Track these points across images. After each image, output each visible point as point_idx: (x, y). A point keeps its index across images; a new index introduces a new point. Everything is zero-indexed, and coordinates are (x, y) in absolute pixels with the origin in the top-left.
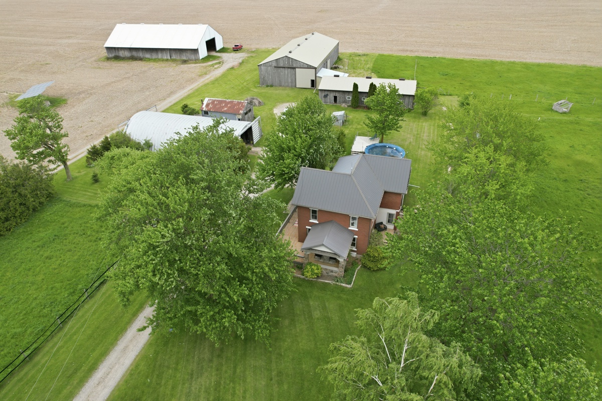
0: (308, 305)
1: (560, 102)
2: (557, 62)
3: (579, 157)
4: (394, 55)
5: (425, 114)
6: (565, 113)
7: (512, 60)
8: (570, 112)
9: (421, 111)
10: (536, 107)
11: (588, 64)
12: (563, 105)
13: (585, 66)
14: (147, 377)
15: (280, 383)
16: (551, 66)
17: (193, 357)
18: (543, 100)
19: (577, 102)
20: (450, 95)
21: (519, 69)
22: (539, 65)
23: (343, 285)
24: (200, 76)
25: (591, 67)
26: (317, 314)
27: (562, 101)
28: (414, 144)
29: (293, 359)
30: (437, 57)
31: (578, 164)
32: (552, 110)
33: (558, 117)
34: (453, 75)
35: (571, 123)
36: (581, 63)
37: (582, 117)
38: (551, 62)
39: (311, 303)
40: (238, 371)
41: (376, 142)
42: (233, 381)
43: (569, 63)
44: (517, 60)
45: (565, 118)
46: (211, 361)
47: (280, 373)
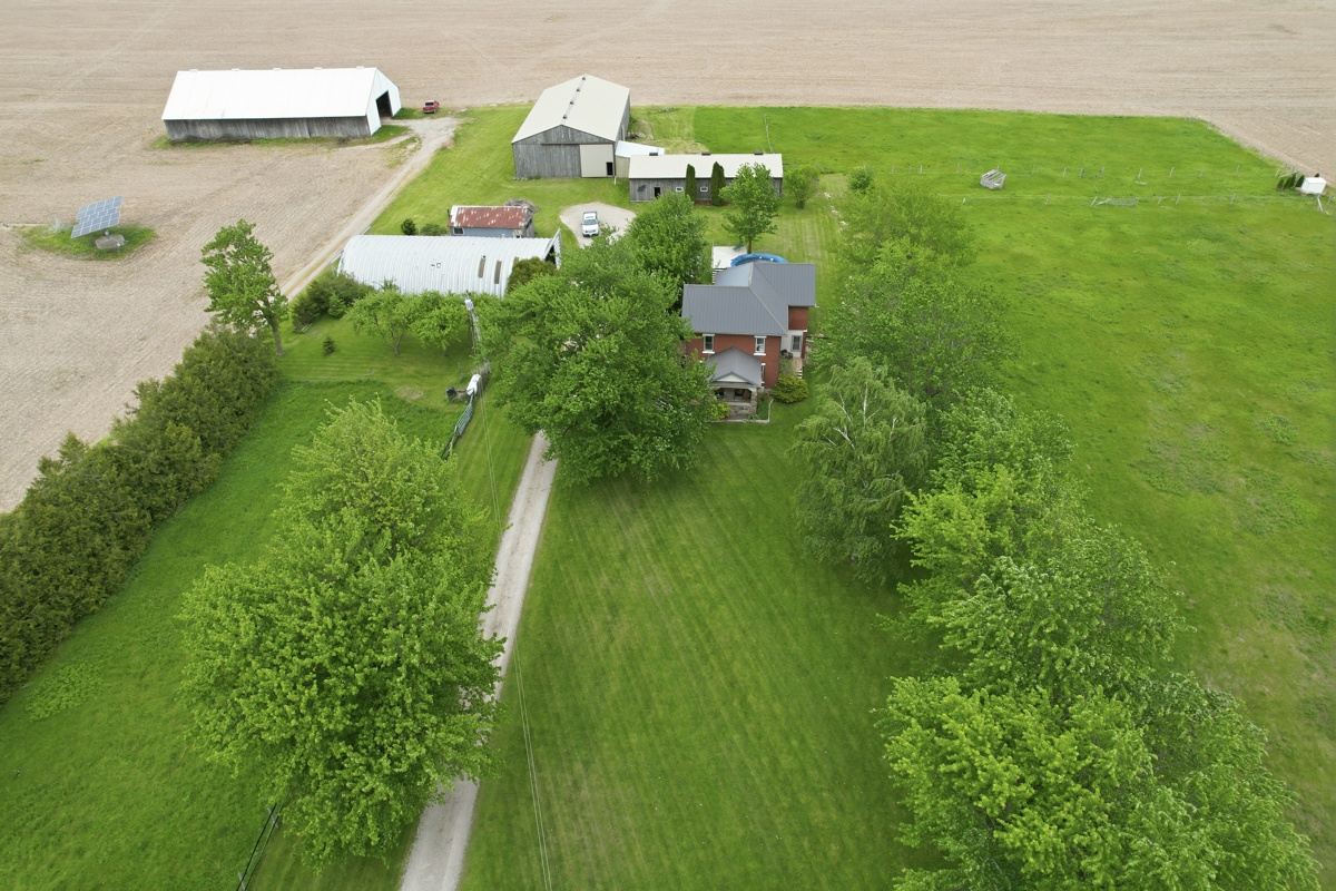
0: (725, 447)
1: (989, 174)
2: (983, 107)
3: (1017, 250)
4: (724, 106)
5: (801, 205)
6: (997, 189)
7: (916, 105)
8: (1004, 188)
9: (794, 201)
10: (958, 183)
11: (1026, 108)
12: (993, 178)
13: (1021, 113)
14: (568, 538)
15: (722, 516)
16: (974, 114)
17: (612, 512)
18: (967, 172)
19: (1013, 172)
20: (832, 173)
21: (929, 121)
22: (957, 113)
23: (759, 421)
24: (390, 167)
25: (1030, 115)
26: (738, 453)
27: (992, 172)
28: (796, 251)
29: (728, 496)
30: (796, 105)
31: (1016, 258)
32: (980, 186)
33: (986, 196)
34: (829, 137)
35: (1006, 203)
36: (1016, 108)
37: (1019, 193)
38: (974, 106)
39: (728, 444)
40: (671, 515)
41: (743, 252)
42: (669, 523)
43: (1000, 107)
44: (923, 105)
45: (997, 197)
46: (634, 512)
47: (718, 509)
